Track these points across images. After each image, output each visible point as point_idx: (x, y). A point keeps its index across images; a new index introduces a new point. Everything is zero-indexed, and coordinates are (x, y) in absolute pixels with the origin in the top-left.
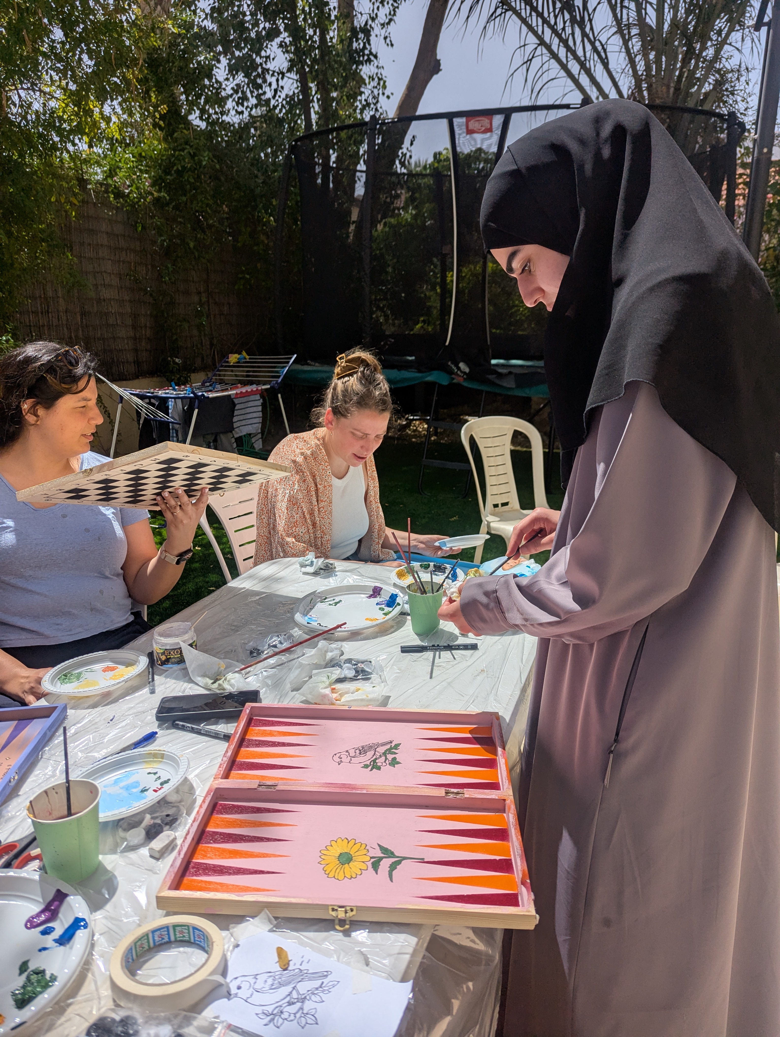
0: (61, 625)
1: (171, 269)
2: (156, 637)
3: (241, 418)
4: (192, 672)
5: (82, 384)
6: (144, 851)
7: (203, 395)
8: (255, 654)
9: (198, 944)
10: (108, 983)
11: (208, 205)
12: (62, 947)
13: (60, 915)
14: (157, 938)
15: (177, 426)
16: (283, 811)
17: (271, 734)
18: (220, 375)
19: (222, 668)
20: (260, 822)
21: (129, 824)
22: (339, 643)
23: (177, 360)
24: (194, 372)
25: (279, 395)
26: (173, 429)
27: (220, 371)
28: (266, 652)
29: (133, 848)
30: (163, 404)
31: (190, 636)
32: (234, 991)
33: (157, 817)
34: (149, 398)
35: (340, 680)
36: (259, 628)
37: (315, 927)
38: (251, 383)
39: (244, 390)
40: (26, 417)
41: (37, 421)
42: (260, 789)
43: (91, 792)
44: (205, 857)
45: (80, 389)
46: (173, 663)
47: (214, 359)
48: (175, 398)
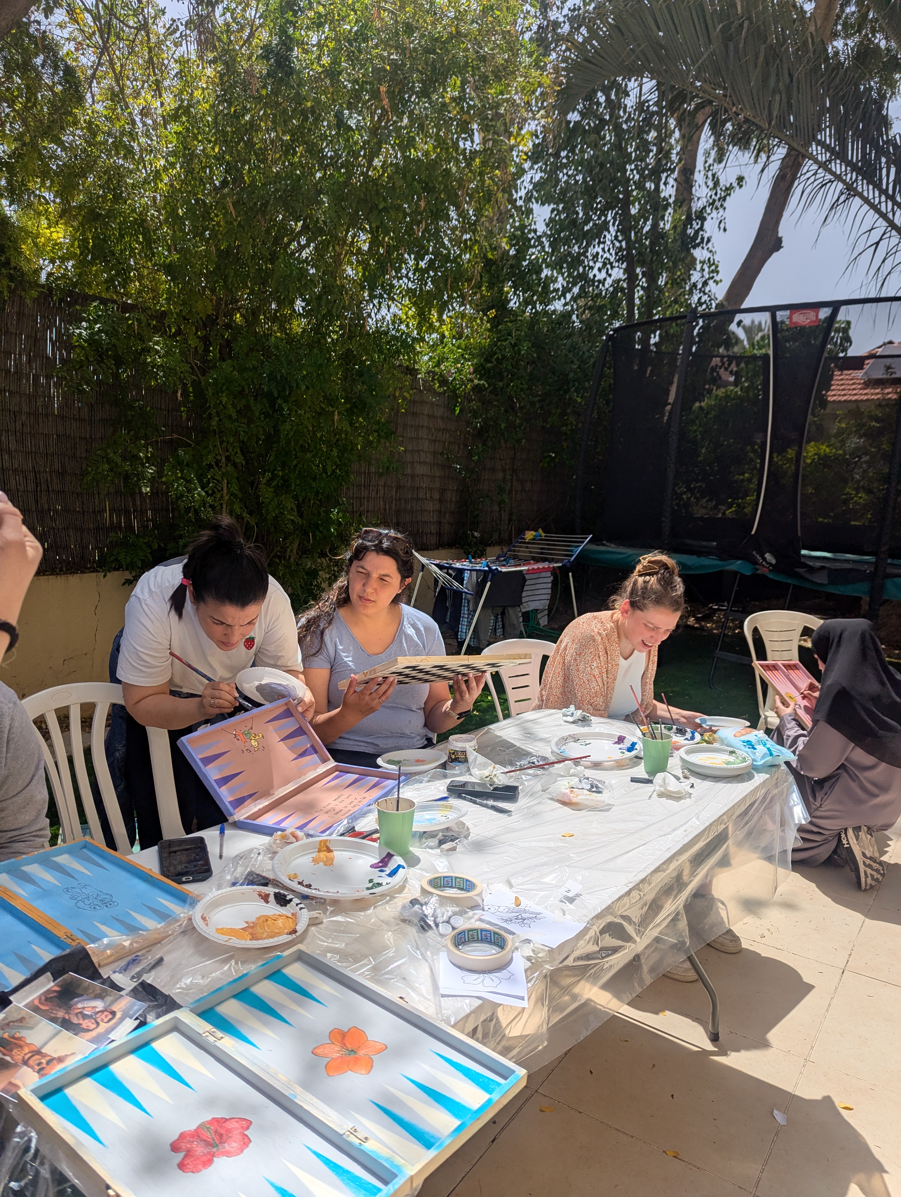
1: (481, 449)
2: (450, 741)
3: (530, 593)
4: (472, 768)
7: (497, 569)
11: (522, 390)
12: (390, 877)
13: (390, 864)
15: (469, 596)
18: (514, 551)
21: (428, 835)
23: (476, 534)
24: (490, 545)
25: (570, 574)
26: (465, 598)
27: (515, 546)
28: (526, 765)
29: (430, 847)
30: (459, 575)
31: (473, 744)
32: (486, 909)
33: (445, 835)
34: (448, 568)
35: (578, 789)
38: (544, 560)
39: (536, 566)
46: (459, 762)
47: (510, 534)
48: (471, 570)
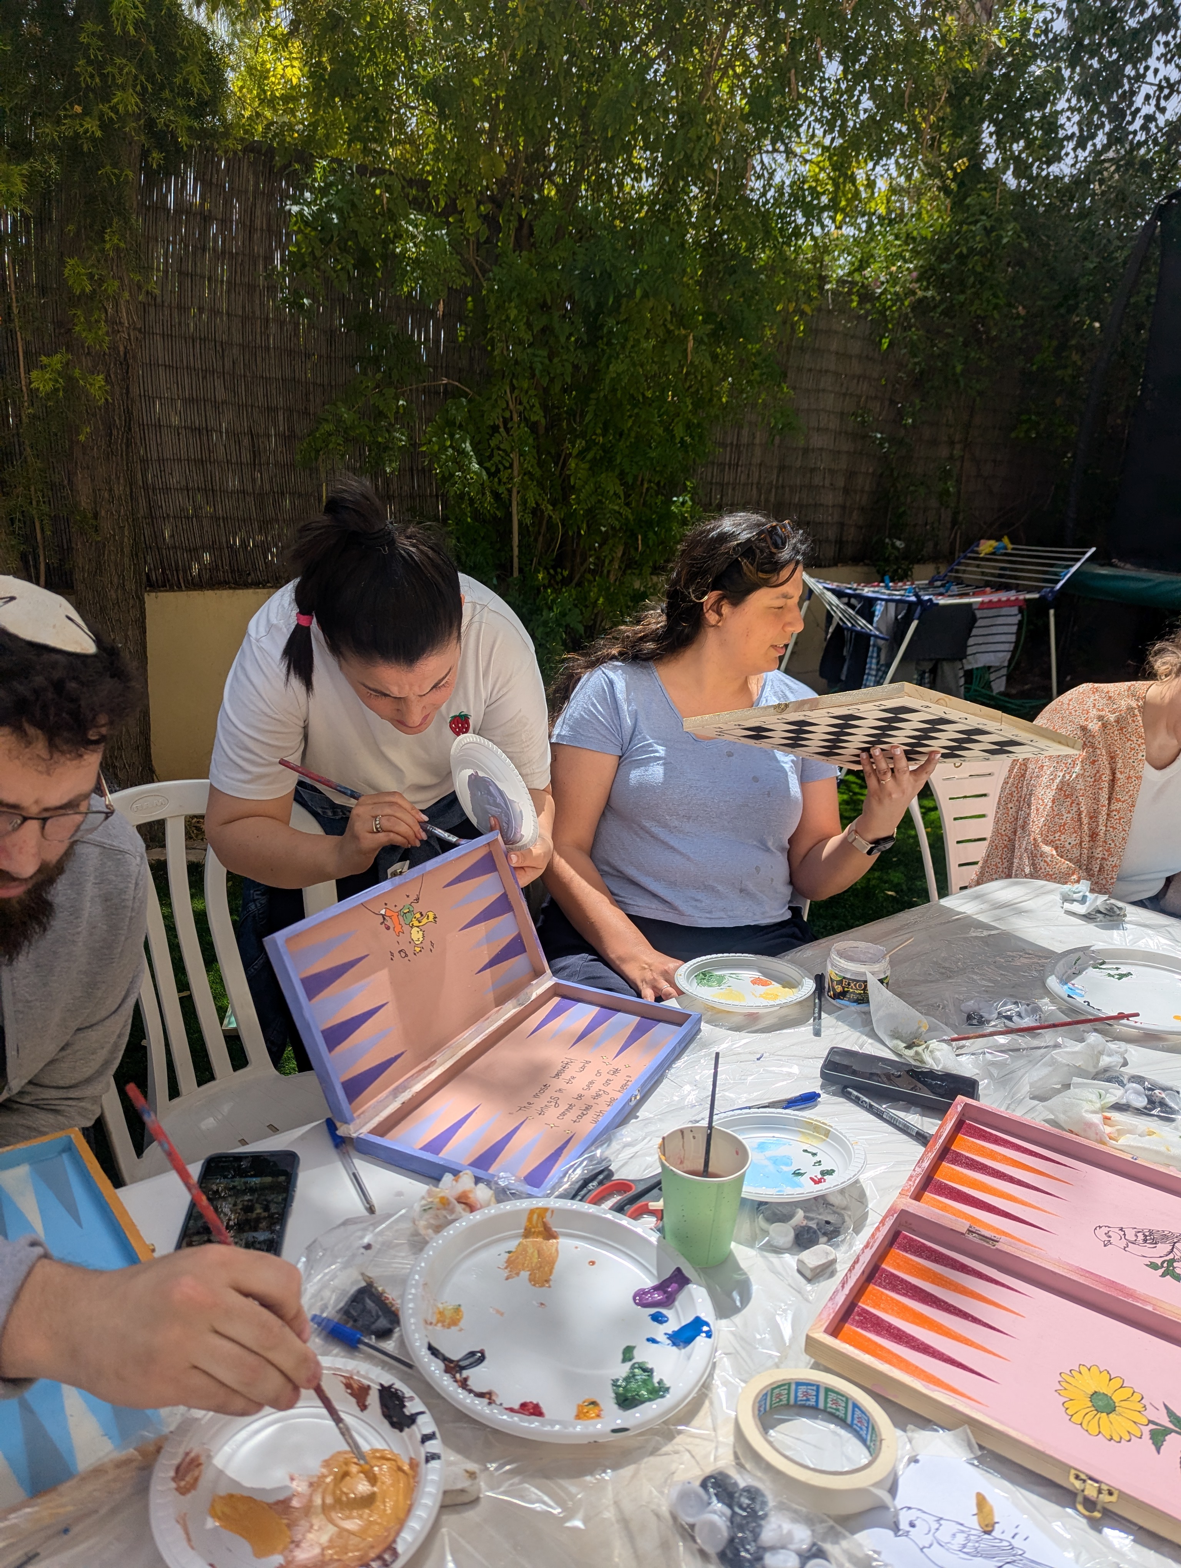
0: (701, 902)
1: (918, 407)
2: (834, 956)
3: (981, 640)
4: (878, 1021)
5: (785, 573)
6: (790, 1260)
7: (930, 600)
8: (975, 1022)
9: (856, 1431)
10: (731, 1427)
11: (996, 307)
12: (674, 1348)
13: (677, 1303)
14: (800, 1394)
15: (881, 642)
16: (1003, 1285)
17: (993, 1156)
18: (957, 571)
19: (924, 1030)
20: (964, 1287)
21: (775, 1214)
22: (1123, 1044)
23: (898, 543)
24: (918, 562)
25: (1052, 612)
26: (874, 646)
27: (959, 564)
28: (993, 1023)
29: (777, 1250)
30: (867, 608)
31: (882, 968)
32: (904, 1525)
33: (812, 1219)
34: (850, 596)
35: (1119, 1107)
36: (984, 983)
37: (1042, 1490)
38: (1007, 587)
39: (995, 597)
40: (707, 615)
41: (719, 622)
42: (970, 1237)
43: (737, 1153)
44: (876, 1306)
45: (780, 581)
46: (849, 1000)
47: (953, 544)
48: (887, 601)
